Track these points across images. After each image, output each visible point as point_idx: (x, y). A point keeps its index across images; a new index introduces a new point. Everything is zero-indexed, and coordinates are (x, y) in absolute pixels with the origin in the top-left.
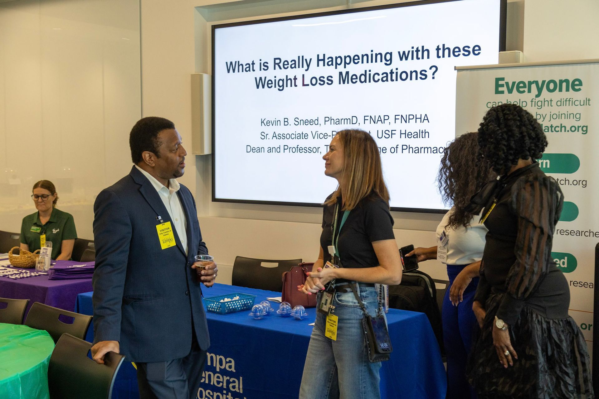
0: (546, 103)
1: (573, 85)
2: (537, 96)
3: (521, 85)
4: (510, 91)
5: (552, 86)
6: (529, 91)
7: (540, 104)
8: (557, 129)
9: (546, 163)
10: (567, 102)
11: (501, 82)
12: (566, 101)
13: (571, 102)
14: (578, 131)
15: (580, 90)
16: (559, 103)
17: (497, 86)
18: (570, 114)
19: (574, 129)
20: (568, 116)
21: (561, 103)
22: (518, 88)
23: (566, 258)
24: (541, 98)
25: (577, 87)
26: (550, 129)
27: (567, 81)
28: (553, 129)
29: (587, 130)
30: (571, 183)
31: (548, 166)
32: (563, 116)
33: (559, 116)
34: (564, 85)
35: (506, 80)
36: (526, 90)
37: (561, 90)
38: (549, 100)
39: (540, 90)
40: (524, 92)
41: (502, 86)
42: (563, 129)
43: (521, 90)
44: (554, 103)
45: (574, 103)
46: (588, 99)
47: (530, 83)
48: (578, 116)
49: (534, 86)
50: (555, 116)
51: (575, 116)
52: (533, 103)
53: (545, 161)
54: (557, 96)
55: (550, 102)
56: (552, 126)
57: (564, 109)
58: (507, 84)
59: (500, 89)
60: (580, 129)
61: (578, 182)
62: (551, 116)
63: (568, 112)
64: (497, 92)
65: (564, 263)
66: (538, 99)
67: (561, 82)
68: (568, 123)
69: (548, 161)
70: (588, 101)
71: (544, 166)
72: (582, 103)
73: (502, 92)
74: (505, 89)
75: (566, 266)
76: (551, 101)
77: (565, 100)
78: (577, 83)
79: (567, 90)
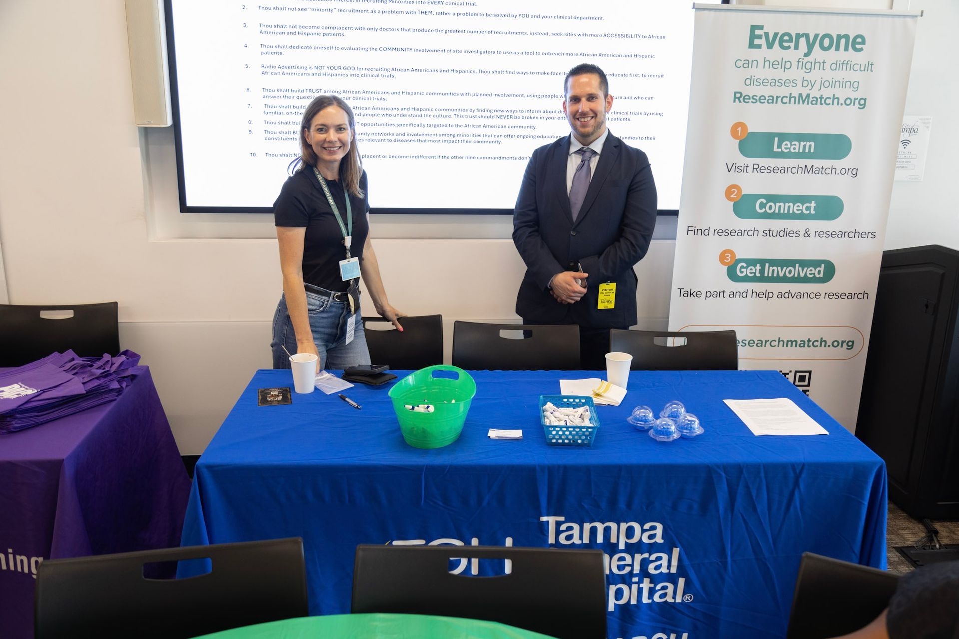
0: (817, 65)
1: (854, 43)
2: (806, 55)
3: (786, 38)
4: (770, 46)
5: (826, 43)
6: (796, 48)
7: (808, 66)
8: (828, 101)
9: (810, 146)
10: (845, 66)
11: (758, 32)
12: (843, 64)
13: (849, 66)
14: (854, 105)
15: (861, 50)
16: (833, 67)
17: (753, 37)
18: (846, 82)
19: (849, 102)
20: (843, 84)
21: (837, 66)
22: (781, 42)
23: (823, 265)
24: (810, 59)
25: (858, 47)
26: (819, 100)
27: (846, 37)
28: (823, 102)
29: (864, 104)
30: (838, 171)
31: (812, 151)
32: (837, 84)
33: (832, 84)
34: (843, 41)
35: (765, 30)
36: (792, 45)
37: (837, 49)
38: (821, 61)
39: (810, 47)
40: (789, 48)
41: (760, 37)
42: (836, 101)
43: (786, 45)
44: (827, 66)
45: (852, 68)
46: (870, 63)
47: (798, 36)
48: (855, 85)
49: (803, 41)
50: (826, 84)
51: (851, 85)
52: (800, 64)
53: (808, 144)
54: (832, 56)
55: (822, 64)
56: (821, 97)
57: (840, 75)
58: (767, 34)
59: (757, 42)
60: (857, 101)
61: (847, 171)
62: (822, 84)
63: (843, 79)
64: (752, 45)
65: (819, 272)
66: (806, 59)
67: (839, 37)
68: (842, 94)
69: (812, 144)
70: (869, 66)
71: (807, 151)
72: (862, 69)
73: (759, 47)
74: (762, 42)
75: (821, 275)
76: (824, 63)
77: (841, 62)
78: (859, 40)
79: (846, 49)
